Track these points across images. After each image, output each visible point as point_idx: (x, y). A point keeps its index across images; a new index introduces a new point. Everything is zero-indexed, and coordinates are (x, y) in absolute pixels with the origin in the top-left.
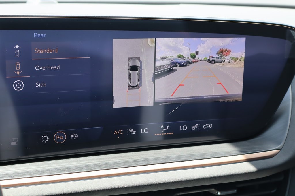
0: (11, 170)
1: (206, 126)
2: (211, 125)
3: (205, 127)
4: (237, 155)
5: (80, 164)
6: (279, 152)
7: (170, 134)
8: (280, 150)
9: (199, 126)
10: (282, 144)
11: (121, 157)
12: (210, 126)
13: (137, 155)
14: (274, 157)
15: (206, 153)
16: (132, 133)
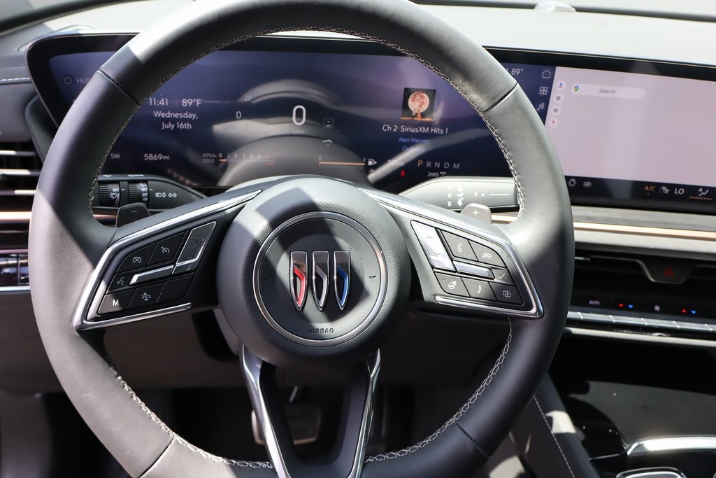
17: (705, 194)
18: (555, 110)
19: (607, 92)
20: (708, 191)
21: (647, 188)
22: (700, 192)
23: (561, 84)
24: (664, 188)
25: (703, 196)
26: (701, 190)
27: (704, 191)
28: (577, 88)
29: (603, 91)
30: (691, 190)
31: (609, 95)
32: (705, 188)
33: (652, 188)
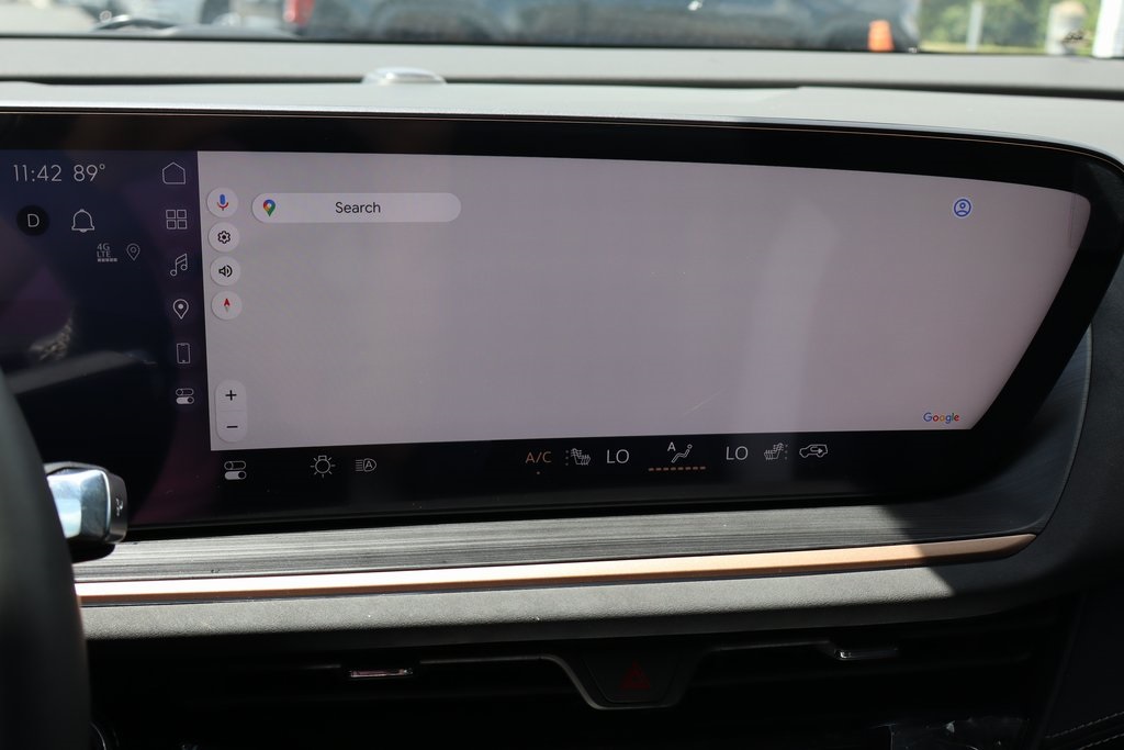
0: (219, 552)
1: (808, 451)
2: (823, 448)
3: (805, 453)
4: (895, 544)
5: (418, 544)
6: (1033, 541)
7: (695, 468)
8: (1037, 534)
9: (785, 449)
10: (1043, 519)
11: (543, 530)
12: (820, 451)
13: (590, 528)
14: (1015, 557)
15: (800, 531)
16: (579, 461)
17: (685, 455)
18: (225, 271)
19: (358, 209)
20: (690, 446)
21: (530, 458)
22: (672, 453)
23: (222, 197)
24: (575, 452)
25: (681, 462)
26: (672, 446)
27: (681, 449)
28: (270, 206)
29: (346, 209)
30: (648, 449)
31: (362, 217)
32: (681, 441)
33: (543, 455)
